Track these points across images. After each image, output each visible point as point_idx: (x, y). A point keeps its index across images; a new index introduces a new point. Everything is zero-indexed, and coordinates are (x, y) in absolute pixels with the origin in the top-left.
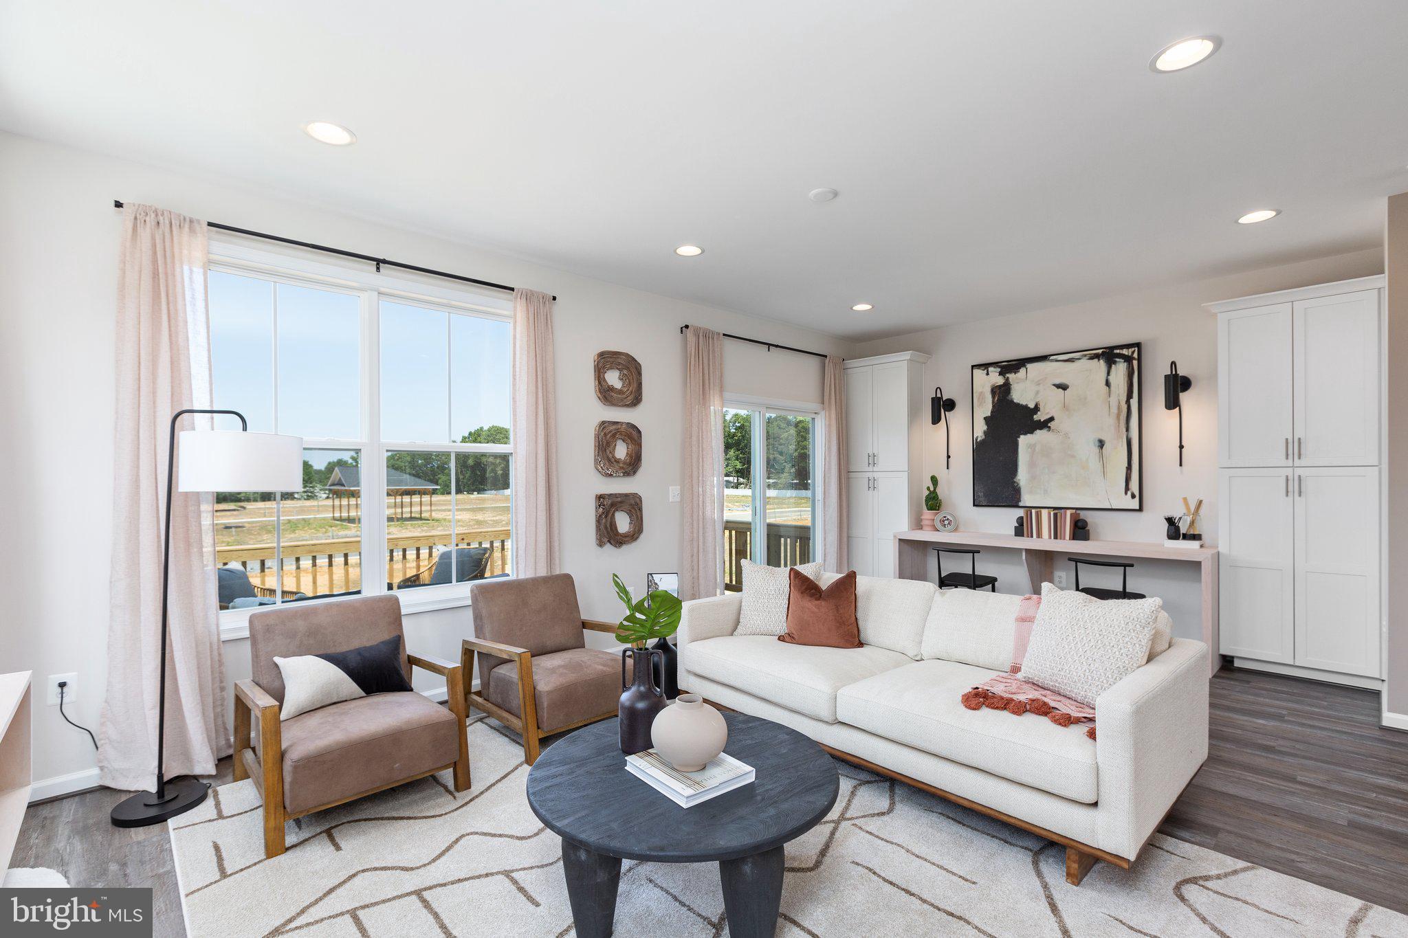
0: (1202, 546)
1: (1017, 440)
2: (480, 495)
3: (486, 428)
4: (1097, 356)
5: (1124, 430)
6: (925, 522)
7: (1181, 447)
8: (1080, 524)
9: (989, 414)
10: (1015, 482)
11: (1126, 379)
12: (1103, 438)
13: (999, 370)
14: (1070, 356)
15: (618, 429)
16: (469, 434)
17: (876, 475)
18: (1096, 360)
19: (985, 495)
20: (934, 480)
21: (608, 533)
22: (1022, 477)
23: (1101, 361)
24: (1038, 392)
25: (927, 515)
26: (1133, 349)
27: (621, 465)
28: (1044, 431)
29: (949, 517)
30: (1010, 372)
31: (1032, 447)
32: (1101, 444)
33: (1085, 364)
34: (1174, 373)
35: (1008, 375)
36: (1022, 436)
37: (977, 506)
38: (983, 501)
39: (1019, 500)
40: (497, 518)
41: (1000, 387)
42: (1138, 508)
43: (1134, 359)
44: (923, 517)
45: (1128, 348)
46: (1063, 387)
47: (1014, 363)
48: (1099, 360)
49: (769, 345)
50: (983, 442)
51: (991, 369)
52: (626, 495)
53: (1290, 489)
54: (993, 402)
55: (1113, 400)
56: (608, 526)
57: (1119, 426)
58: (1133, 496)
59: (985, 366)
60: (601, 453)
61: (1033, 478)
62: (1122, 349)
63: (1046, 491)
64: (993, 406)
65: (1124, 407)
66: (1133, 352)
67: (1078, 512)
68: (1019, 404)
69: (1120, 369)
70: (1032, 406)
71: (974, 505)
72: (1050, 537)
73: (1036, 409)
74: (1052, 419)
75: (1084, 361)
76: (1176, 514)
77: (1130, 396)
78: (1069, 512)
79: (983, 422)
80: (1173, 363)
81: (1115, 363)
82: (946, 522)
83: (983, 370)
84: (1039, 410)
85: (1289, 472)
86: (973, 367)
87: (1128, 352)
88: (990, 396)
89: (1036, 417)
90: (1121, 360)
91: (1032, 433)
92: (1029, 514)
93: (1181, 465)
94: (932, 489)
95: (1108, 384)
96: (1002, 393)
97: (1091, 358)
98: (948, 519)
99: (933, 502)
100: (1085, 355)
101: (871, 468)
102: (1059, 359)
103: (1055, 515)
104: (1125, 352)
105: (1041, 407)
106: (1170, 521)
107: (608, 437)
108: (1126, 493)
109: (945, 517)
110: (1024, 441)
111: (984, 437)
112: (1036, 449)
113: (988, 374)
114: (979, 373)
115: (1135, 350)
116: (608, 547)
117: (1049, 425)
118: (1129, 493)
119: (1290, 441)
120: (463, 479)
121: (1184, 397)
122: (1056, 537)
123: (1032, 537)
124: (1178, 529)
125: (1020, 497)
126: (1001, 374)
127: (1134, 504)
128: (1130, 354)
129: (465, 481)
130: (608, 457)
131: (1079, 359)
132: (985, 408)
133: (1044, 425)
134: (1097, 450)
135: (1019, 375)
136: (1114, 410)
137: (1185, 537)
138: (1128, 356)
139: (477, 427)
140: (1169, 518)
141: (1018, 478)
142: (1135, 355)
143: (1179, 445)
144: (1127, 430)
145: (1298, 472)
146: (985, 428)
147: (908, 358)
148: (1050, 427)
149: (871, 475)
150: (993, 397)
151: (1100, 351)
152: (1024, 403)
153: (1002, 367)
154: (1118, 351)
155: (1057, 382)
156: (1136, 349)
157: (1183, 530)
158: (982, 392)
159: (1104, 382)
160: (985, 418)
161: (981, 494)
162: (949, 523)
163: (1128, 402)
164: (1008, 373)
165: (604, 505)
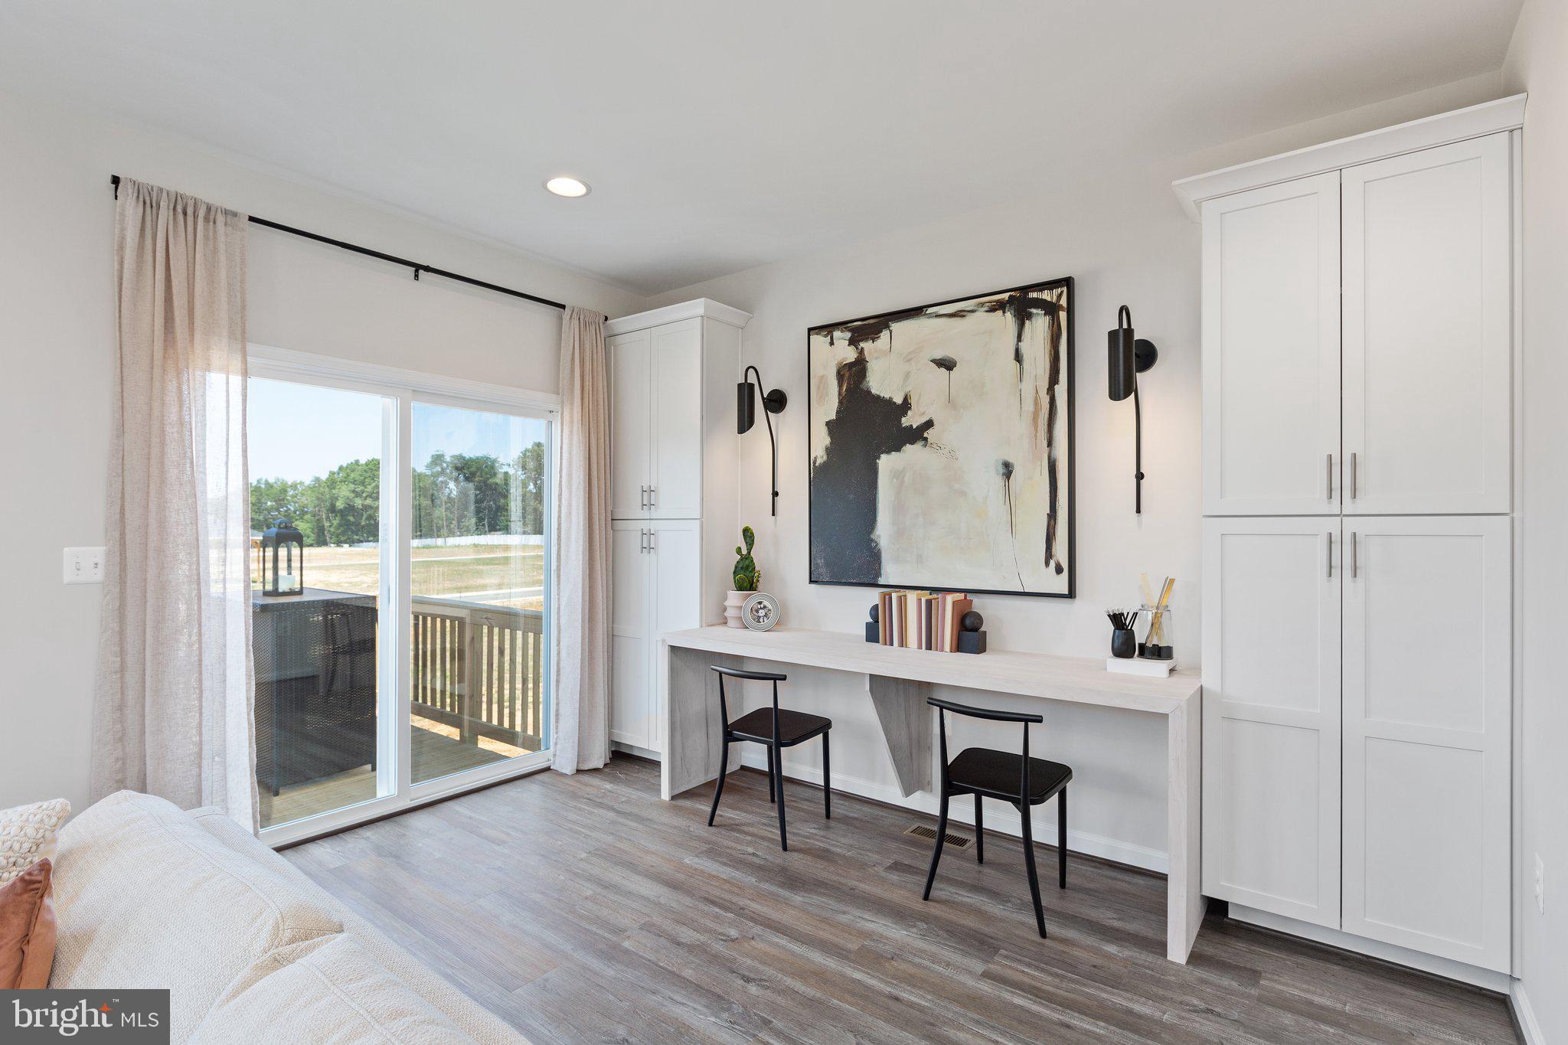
0: (1172, 671)
1: (876, 463)
2: (352, 549)
3: (363, 461)
4: (1000, 306)
5: (1045, 443)
6: (730, 613)
7: (1140, 476)
8: (968, 622)
9: (833, 416)
10: (872, 540)
11: (1048, 347)
12: (1010, 460)
13: (848, 335)
14: (957, 308)
16: (339, 469)
17: (654, 526)
18: (1000, 313)
19: (828, 564)
20: (748, 534)
22: (883, 532)
23: (1008, 315)
24: (907, 375)
25: (734, 598)
26: (1059, 290)
28: (918, 446)
29: (766, 603)
30: (865, 339)
31: (898, 475)
32: (1008, 470)
33: (982, 319)
34: (1125, 326)
35: (862, 344)
36: (883, 456)
37: (815, 582)
38: (823, 572)
39: (878, 574)
40: (356, 580)
41: (850, 365)
42: (1066, 592)
43: (1060, 307)
44: (726, 603)
45: (1051, 289)
46: (947, 364)
47: (872, 321)
48: (1004, 312)
49: (418, 267)
50: (825, 465)
51: (837, 334)
53: (1336, 561)
54: (840, 394)
55: (1027, 387)
57: (1036, 436)
58: (1059, 570)
59: (828, 329)
61: (900, 533)
62: (1041, 290)
63: (920, 559)
64: (840, 402)
65: (1045, 400)
66: (1059, 296)
67: (970, 597)
68: (878, 397)
69: (1039, 325)
70: (899, 400)
71: (811, 581)
72: (920, 647)
73: (906, 406)
74: (929, 424)
75: (981, 314)
76: (1127, 608)
77: (1054, 380)
78: (950, 599)
79: (824, 430)
80: (1124, 310)
81: (1030, 316)
82: (762, 613)
83: (826, 336)
84: (910, 408)
85: (1332, 526)
86: (810, 330)
87: (1052, 297)
88: (835, 383)
89: (905, 421)
90: (1039, 311)
91: (898, 449)
92: (887, 600)
93: (1138, 511)
94: (744, 552)
95: (1018, 357)
96: (853, 374)
97: (992, 310)
98: (765, 607)
99: (746, 577)
100: (982, 304)
101: (645, 514)
102: (942, 312)
103: (929, 603)
104: (1046, 295)
105: (913, 401)
106: (1117, 619)
108: (1047, 564)
109: (760, 603)
110: (886, 463)
111: (825, 458)
112: (906, 479)
113: (832, 343)
114: (819, 341)
115: (1062, 292)
117: (925, 435)
118: (1052, 563)
119: (1336, 459)
120: (330, 526)
121: (1142, 379)
122: (929, 647)
123: (892, 644)
124: (1130, 635)
125: (880, 568)
126: (852, 342)
127: (1061, 585)
128: (1054, 300)
129: (332, 529)
131: (972, 311)
132: (828, 407)
133: (917, 435)
134: (1000, 481)
135: (878, 343)
136: (1029, 406)
137: (1146, 652)
138: (1051, 303)
139: (352, 460)
140: (1115, 615)
141: (877, 533)
142: (1064, 302)
143: (1134, 472)
144: (1050, 444)
145: (1350, 525)
146: (827, 441)
147: (701, 311)
148: (926, 439)
149: (645, 526)
150: (840, 386)
151: (1006, 296)
152: (887, 396)
153: (853, 330)
154: (1034, 295)
155: (938, 356)
156: (1065, 289)
157: (1140, 638)
158: (823, 376)
159: (1013, 355)
160: (828, 424)
161: (821, 562)
162: (766, 615)
163: (1051, 390)
164: (862, 340)
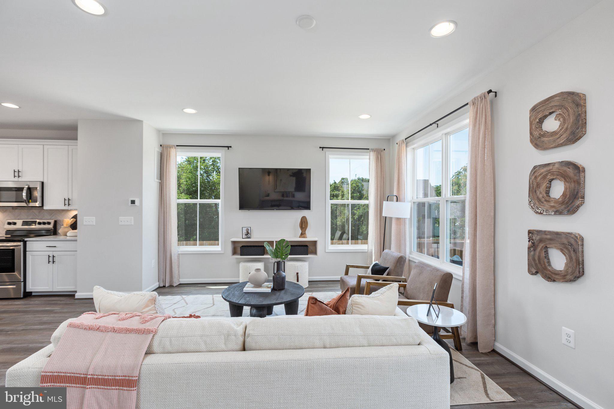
15: (550, 170)
21: (536, 264)
27: (552, 204)
52: (557, 234)
56: (536, 258)
60: (531, 194)
107: (539, 179)
116: (539, 278)
130: (538, 198)
165: (533, 240)
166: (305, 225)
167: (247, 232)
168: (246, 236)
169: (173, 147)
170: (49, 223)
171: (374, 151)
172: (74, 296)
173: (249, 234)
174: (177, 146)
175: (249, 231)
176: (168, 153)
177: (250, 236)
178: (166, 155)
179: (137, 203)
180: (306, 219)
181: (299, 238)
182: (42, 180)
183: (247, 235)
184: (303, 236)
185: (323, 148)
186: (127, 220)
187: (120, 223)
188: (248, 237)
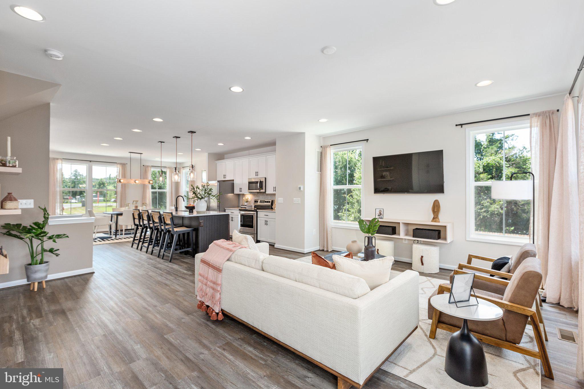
166: (437, 209)
167: (380, 213)
168: (379, 217)
169: (328, 146)
170: (269, 202)
171: (538, 115)
172: (274, 246)
173: (381, 215)
174: (331, 145)
175: (382, 213)
176: (325, 152)
177: (382, 216)
178: (324, 153)
179: (302, 189)
180: (439, 202)
181: (431, 221)
182: (265, 177)
183: (380, 215)
184: (434, 220)
185: (461, 125)
186: (297, 200)
187: (294, 202)
188: (381, 217)
